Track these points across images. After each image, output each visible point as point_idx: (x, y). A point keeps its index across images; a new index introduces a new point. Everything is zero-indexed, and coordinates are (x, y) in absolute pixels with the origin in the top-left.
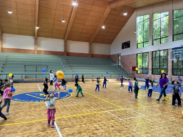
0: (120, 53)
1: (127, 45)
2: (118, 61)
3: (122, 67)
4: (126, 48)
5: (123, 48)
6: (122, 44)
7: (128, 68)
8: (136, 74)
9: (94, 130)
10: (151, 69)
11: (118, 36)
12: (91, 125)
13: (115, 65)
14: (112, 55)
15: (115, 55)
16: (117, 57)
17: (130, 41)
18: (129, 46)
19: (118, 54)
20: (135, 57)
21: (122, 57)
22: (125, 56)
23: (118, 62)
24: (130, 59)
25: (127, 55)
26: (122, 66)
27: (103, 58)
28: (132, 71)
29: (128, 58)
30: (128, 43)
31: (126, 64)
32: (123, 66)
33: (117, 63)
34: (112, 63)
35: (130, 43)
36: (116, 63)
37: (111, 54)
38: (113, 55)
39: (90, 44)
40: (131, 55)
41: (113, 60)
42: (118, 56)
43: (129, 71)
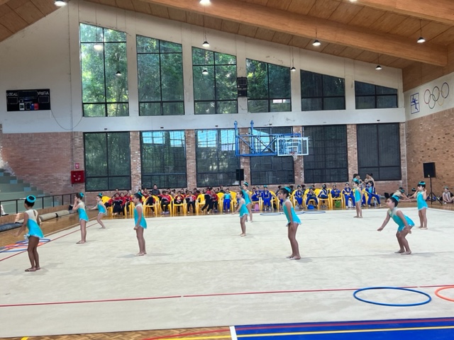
1: (34, 101)
3: (13, 174)
4: (28, 108)
6: (8, 92)
7: (46, 177)
10: (140, 175)
17: (48, 90)
18: (44, 107)
22: (27, 135)
24: (54, 146)
25: (36, 134)
28: (68, 183)
29: (43, 144)
30: (42, 93)
31: (31, 164)
32: (16, 171)
35: (49, 95)
40: (56, 135)
43: (48, 187)
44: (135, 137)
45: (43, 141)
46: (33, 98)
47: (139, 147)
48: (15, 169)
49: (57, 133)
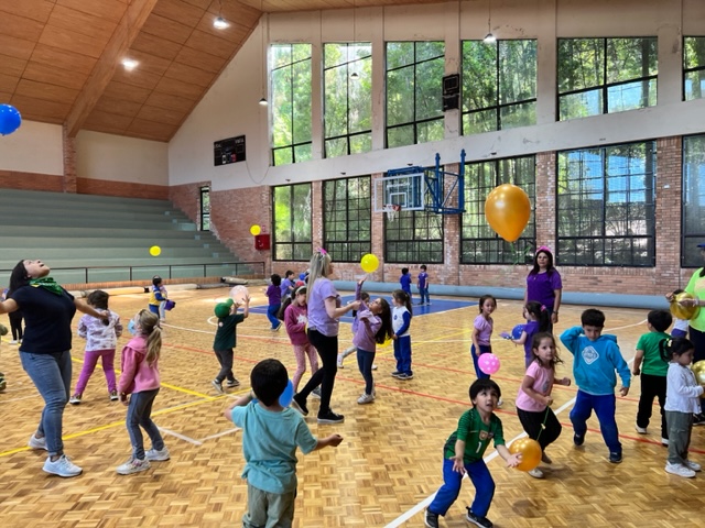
0: (210, 182)
1: (233, 152)
2: (202, 214)
3: (218, 238)
4: (230, 161)
5: (218, 162)
6: (215, 143)
7: (242, 241)
8: (269, 260)
9: (65, 513)
10: (321, 242)
11: (195, 111)
12: (51, 493)
13: (187, 227)
14: (175, 187)
15: (185, 186)
16: (196, 194)
17: (243, 137)
18: (241, 157)
19: (198, 184)
20: (266, 197)
21: (216, 197)
22: (228, 192)
23: (199, 216)
24: (248, 204)
25: (235, 191)
26: (216, 233)
27: (136, 197)
28: (254, 250)
29: (240, 202)
30: (238, 141)
31: (230, 226)
32: (220, 233)
33: (199, 220)
34: (175, 221)
35: (244, 143)
36: (191, 222)
37: (171, 184)
38: (178, 189)
39: (70, 135)
40: (249, 190)
41: (179, 210)
42: (202, 192)
43: (243, 253)
44: (317, 188)
45: (240, 199)
46: (231, 148)
47: (320, 203)
48: (220, 231)
49: (249, 189)
